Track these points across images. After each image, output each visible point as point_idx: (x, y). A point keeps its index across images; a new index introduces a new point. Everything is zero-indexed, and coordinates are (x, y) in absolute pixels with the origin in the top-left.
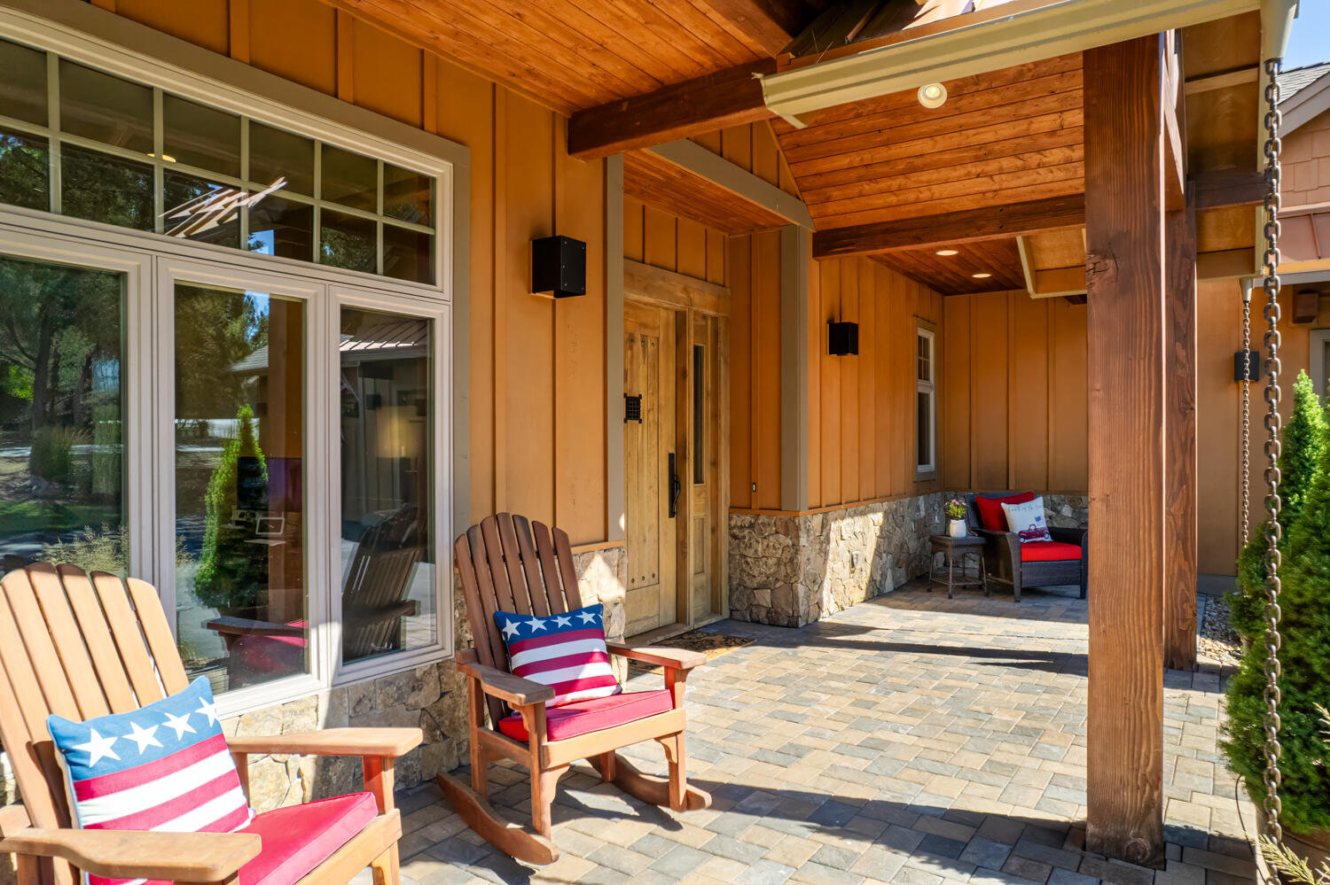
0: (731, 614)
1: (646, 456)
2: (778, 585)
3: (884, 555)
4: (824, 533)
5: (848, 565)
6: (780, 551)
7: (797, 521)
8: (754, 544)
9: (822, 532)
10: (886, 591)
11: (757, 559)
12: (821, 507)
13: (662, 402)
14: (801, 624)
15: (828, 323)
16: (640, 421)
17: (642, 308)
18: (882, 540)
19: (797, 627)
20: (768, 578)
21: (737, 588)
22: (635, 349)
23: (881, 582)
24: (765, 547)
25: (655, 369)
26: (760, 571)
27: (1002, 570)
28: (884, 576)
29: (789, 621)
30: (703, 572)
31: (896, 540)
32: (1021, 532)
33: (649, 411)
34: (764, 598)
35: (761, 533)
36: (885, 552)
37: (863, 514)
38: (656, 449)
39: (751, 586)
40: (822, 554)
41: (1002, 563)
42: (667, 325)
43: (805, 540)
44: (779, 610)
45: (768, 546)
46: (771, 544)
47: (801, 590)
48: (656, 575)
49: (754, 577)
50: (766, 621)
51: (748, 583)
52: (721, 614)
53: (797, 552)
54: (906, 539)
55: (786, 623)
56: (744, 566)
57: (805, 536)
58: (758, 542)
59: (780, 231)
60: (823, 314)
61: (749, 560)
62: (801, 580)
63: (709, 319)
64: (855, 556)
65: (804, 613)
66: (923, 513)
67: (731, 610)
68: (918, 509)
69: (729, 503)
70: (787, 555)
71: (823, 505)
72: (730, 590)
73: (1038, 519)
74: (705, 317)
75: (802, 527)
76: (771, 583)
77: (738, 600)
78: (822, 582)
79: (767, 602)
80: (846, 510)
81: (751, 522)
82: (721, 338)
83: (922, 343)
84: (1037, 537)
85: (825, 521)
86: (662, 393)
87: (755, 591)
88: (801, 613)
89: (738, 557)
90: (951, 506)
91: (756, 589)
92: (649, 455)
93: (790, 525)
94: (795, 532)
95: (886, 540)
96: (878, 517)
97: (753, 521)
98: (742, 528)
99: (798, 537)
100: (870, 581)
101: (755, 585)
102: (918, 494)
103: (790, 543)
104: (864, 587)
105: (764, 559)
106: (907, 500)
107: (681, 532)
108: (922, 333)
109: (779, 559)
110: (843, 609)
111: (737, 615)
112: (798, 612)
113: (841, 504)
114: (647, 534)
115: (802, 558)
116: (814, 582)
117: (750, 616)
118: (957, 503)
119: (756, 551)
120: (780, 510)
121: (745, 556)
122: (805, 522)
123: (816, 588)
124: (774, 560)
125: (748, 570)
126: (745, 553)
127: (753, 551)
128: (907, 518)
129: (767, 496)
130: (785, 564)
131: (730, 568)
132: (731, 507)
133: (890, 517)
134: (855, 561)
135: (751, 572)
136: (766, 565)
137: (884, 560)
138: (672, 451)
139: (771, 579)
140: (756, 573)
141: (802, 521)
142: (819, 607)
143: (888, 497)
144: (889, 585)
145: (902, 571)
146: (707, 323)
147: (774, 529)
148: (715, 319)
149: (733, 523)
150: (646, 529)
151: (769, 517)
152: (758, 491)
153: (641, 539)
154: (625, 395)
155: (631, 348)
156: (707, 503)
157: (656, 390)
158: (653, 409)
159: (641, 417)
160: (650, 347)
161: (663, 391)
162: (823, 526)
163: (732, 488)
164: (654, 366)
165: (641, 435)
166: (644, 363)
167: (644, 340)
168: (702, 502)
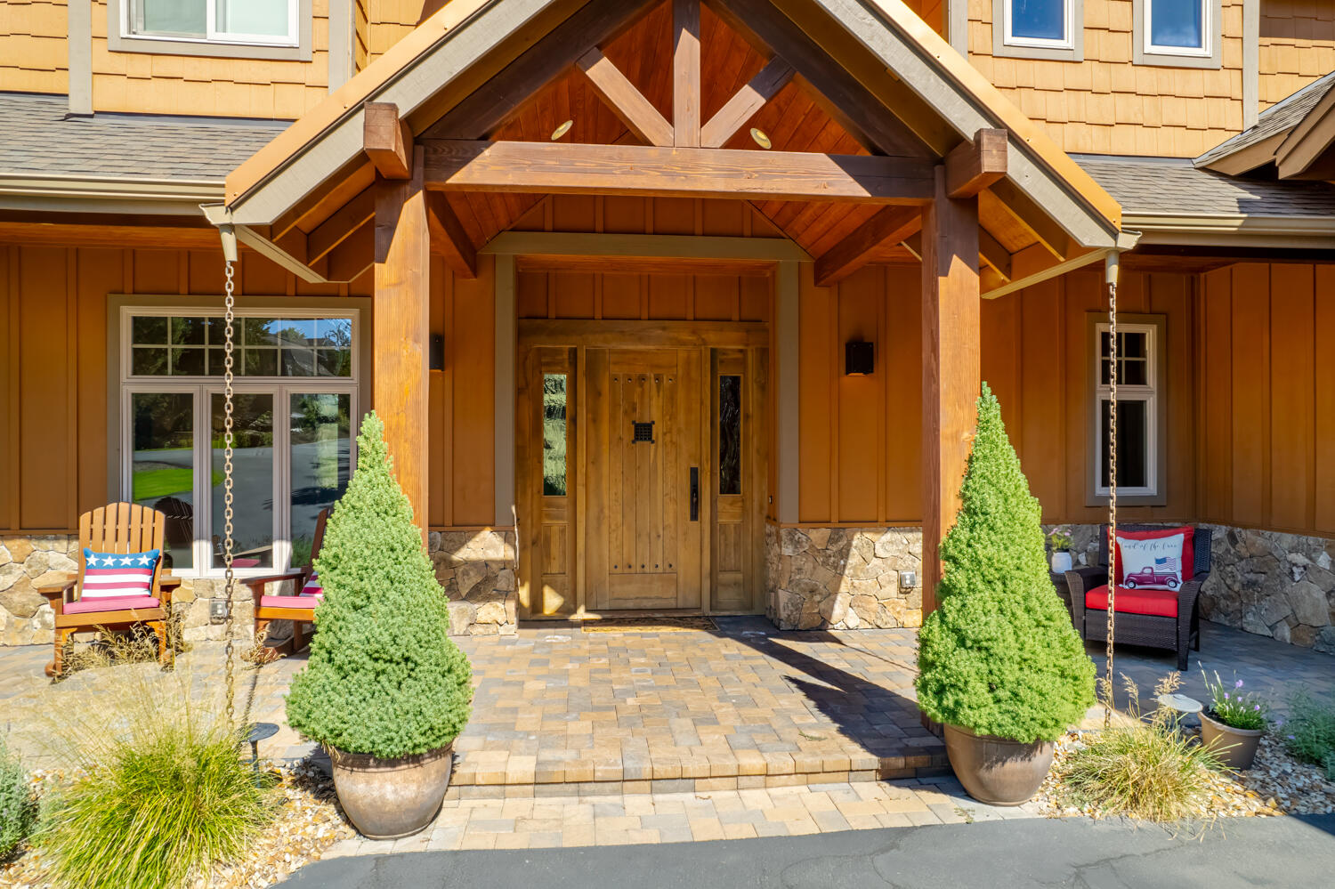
1: (660, 469)
5: (891, 585)
7: (781, 532)
9: (828, 546)
12: (828, 522)
16: (653, 442)
22: (647, 385)
29: (778, 623)
30: (739, 570)
32: (1129, 575)
33: (665, 434)
38: (675, 464)
40: (830, 568)
42: (687, 362)
43: (791, 551)
48: (674, 566)
52: (753, 609)
53: (780, 560)
57: (791, 547)
62: (784, 586)
64: (907, 577)
69: (765, 513)
71: (835, 521)
73: (1161, 561)
75: (785, 538)
78: (831, 594)
80: (889, 528)
84: (1156, 583)
85: (834, 537)
88: (784, 617)
92: (665, 468)
99: (781, 547)
110: (879, 628)
113: (875, 522)
114: (661, 532)
115: (785, 567)
116: (812, 592)
122: (792, 534)
134: (907, 582)
138: (695, 465)
141: (784, 533)
142: (822, 617)
150: (660, 528)
153: (654, 535)
154: (634, 422)
155: (642, 386)
156: (745, 512)
157: (673, 417)
158: (670, 432)
159: (653, 438)
160: (666, 383)
161: (681, 417)
162: (832, 541)
163: (767, 500)
164: (672, 399)
165: (653, 452)
166: (658, 396)
167: (657, 378)
168: (737, 510)
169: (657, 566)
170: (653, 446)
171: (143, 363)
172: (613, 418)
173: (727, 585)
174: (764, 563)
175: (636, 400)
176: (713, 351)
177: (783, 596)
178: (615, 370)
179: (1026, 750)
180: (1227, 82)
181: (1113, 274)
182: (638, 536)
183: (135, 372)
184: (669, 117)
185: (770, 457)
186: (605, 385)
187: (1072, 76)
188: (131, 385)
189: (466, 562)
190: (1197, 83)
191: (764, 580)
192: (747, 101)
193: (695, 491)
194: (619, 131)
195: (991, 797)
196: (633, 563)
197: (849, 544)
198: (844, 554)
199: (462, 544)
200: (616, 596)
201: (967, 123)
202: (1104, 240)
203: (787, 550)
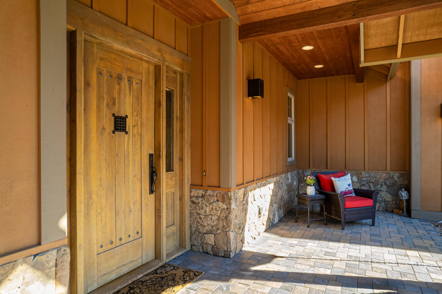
0: (191, 247)
1: (131, 156)
2: (218, 232)
3: (274, 204)
4: (245, 199)
5: (257, 213)
6: (220, 212)
7: (229, 194)
8: (205, 207)
9: (244, 198)
10: (275, 222)
11: (206, 216)
12: (243, 184)
13: (144, 121)
14: (232, 255)
15: (246, 79)
16: (127, 133)
17: (129, 59)
18: (273, 197)
19: (229, 258)
20: (212, 228)
21: (195, 232)
22: (122, 84)
23: (273, 219)
24: (210, 209)
25: (138, 99)
26: (209, 223)
27: (333, 212)
28: (274, 215)
29: (225, 254)
30: (174, 224)
31: (279, 196)
32: (341, 192)
33: (134, 126)
34: (210, 240)
35: (208, 201)
36: (274, 203)
37: (265, 185)
38: (139, 151)
39: (203, 232)
40: (244, 211)
41: (333, 208)
42: (148, 73)
43: (234, 205)
44: (219, 247)
45: (212, 208)
46: (214, 207)
47: (232, 235)
48: (140, 233)
49: (204, 226)
50: (211, 253)
51: (201, 230)
52: (185, 248)
53: (229, 213)
54: (283, 194)
55: (223, 255)
56: (199, 220)
57: (234, 203)
58: (206, 206)
59: (220, 22)
60: (244, 74)
61: (201, 216)
62: (232, 229)
63: (178, 74)
64: (261, 208)
65: (233, 249)
66: (290, 181)
67: (192, 245)
68: (288, 179)
69: (190, 183)
70: (224, 215)
71: (245, 183)
72: (191, 233)
73: (349, 185)
74: (175, 72)
75: (233, 197)
76: (214, 231)
77: (195, 239)
78: (244, 227)
79: (212, 242)
80: (257, 184)
81: (202, 194)
82: (185, 85)
83: (289, 99)
84: (349, 194)
85: (245, 192)
86: (144, 115)
87: (205, 235)
88: (232, 250)
89: (195, 214)
90: (308, 179)
91: (205, 234)
92: (134, 156)
93: (226, 196)
94: (228, 201)
95: (275, 196)
96: (272, 186)
97: (204, 193)
98: (197, 197)
99: (230, 204)
100: (268, 220)
101: (205, 232)
102: (288, 171)
103: (225, 207)
104: (265, 224)
105: (210, 216)
106: (283, 176)
107: (158, 203)
108: (289, 95)
109: (219, 217)
110: (255, 239)
111: (195, 248)
112: (230, 249)
113: (254, 181)
114: (132, 208)
115: (232, 216)
116: (240, 228)
117: (203, 250)
118: (311, 178)
119: (205, 211)
120: (219, 187)
121: (199, 214)
122: (234, 194)
123: (241, 231)
124: (216, 217)
125: (201, 222)
126: (199, 212)
127: (203, 211)
128: (284, 184)
129: (211, 179)
130: (223, 219)
131: (191, 221)
132: (191, 185)
133: (277, 184)
134: (261, 211)
135: (203, 224)
136: (212, 220)
137: (274, 207)
138: (152, 152)
139: (214, 228)
140: (206, 225)
141: (232, 194)
142: (242, 242)
143: (276, 175)
144: (276, 220)
145: (282, 211)
146: (177, 76)
147: (216, 198)
148: (181, 74)
149: (192, 194)
150: (132, 204)
151: (213, 191)
152: (207, 175)
153: (127, 210)
154: (114, 115)
155: (119, 84)
157: (139, 113)
158: (137, 125)
159: (127, 130)
160: (135, 85)
162: (245, 195)
165: (127, 141)
166: (130, 95)
167: (129, 80)
169: (129, 236)
170: (126, 136)
172: (99, 109)
175: (116, 95)
182: (117, 214)
196: (113, 240)
200: (103, 273)
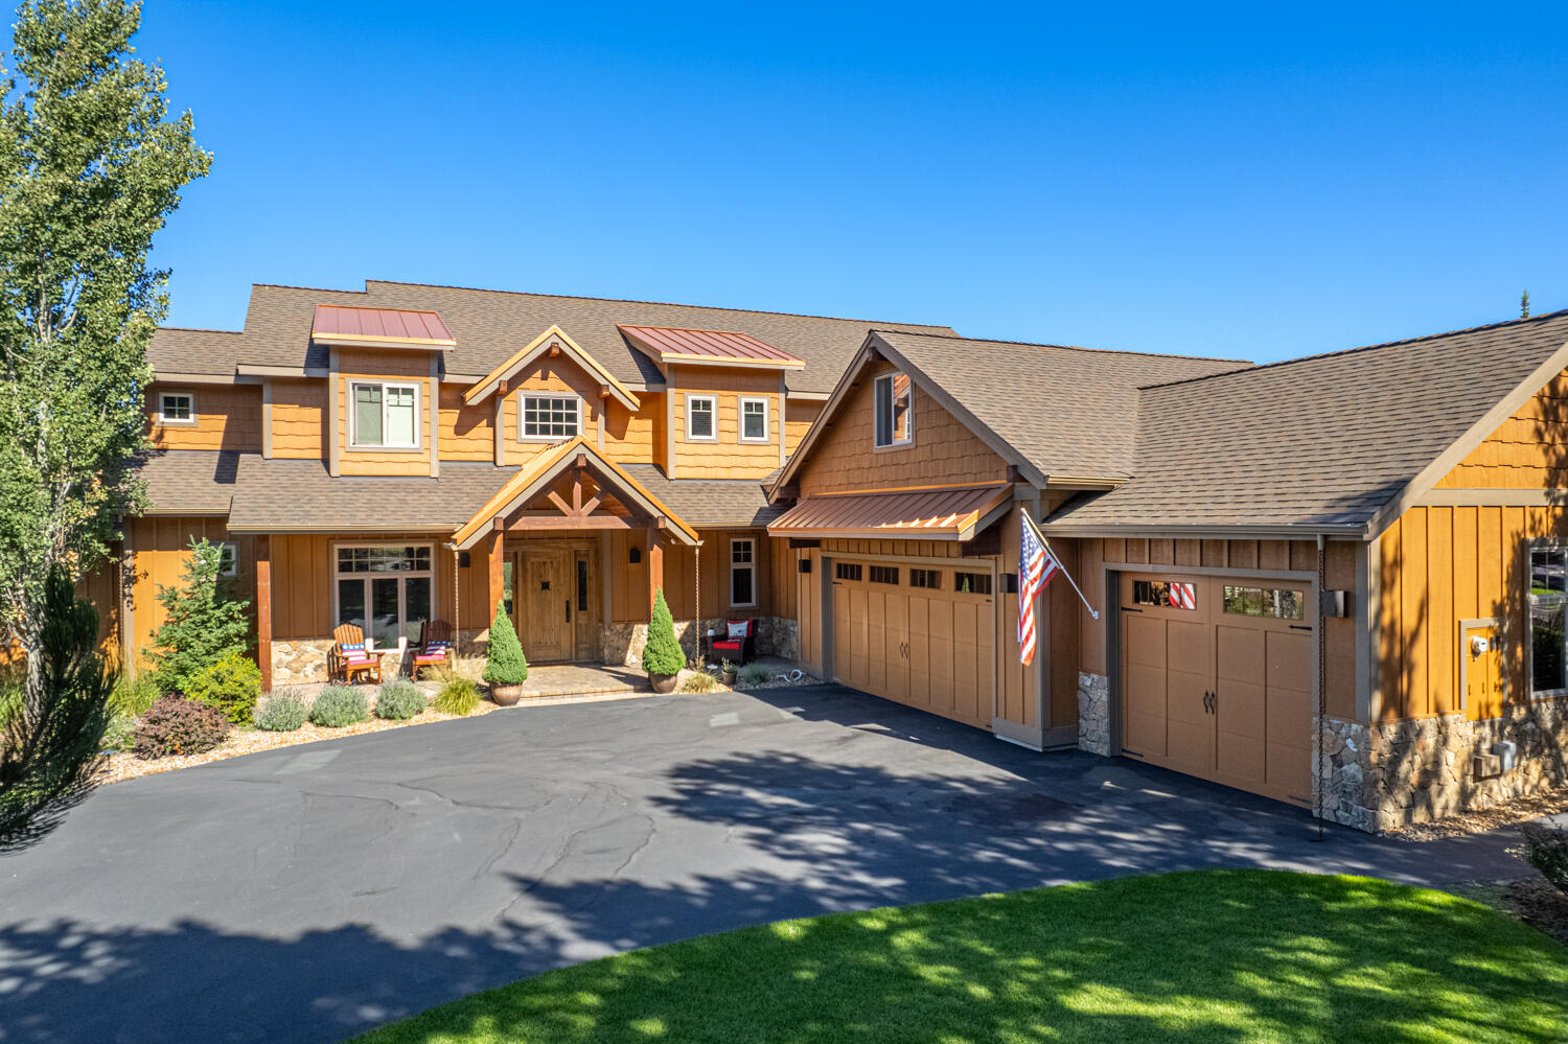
114: (554, 628)
153: (550, 629)
154: (541, 582)
155: (544, 566)
156: (589, 619)
157: (558, 579)
158: (557, 586)
159: (550, 589)
160: (555, 564)
161: (562, 579)
162: (625, 628)
163: (599, 613)
164: (557, 571)
165: (550, 594)
166: (552, 570)
167: (551, 563)
168: (586, 617)
169: (552, 643)
170: (550, 592)
171: (344, 568)
172: (532, 581)
173: (582, 650)
174: (598, 639)
175: (542, 572)
176: (576, 552)
177: (606, 651)
178: (533, 560)
179: (669, 676)
180: (773, 450)
181: (697, 551)
182: (544, 630)
183: (340, 571)
184: (572, 507)
185: (600, 595)
186: (529, 567)
187: (715, 450)
188: (339, 576)
189: (479, 642)
190: (762, 451)
191: (599, 646)
192: (594, 502)
193: (568, 610)
194: (559, 513)
195: (661, 692)
196: (542, 642)
197: (632, 631)
198: (631, 634)
199: (477, 636)
201: (656, 514)
202: (694, 543)
203: (608, 633)
